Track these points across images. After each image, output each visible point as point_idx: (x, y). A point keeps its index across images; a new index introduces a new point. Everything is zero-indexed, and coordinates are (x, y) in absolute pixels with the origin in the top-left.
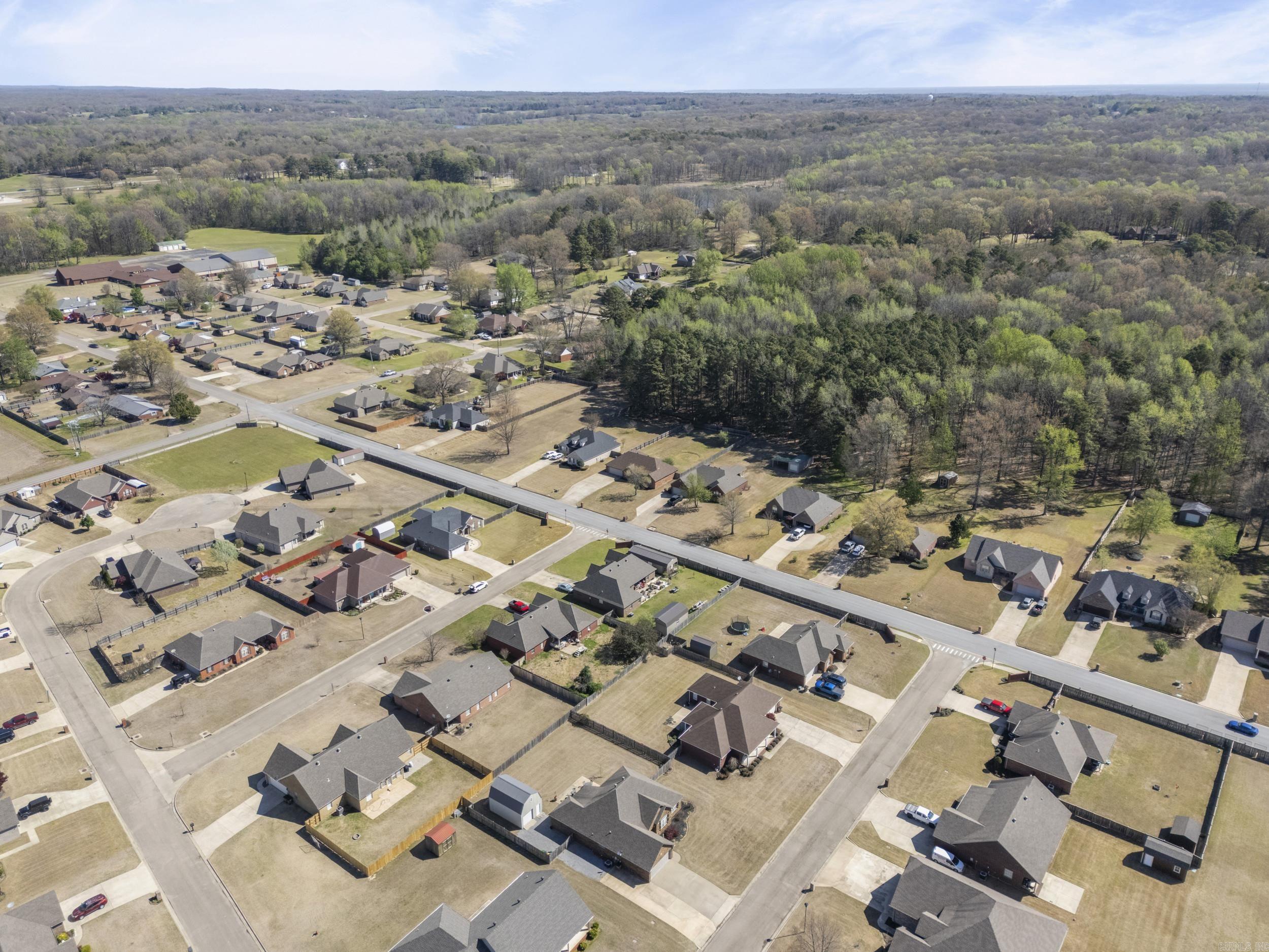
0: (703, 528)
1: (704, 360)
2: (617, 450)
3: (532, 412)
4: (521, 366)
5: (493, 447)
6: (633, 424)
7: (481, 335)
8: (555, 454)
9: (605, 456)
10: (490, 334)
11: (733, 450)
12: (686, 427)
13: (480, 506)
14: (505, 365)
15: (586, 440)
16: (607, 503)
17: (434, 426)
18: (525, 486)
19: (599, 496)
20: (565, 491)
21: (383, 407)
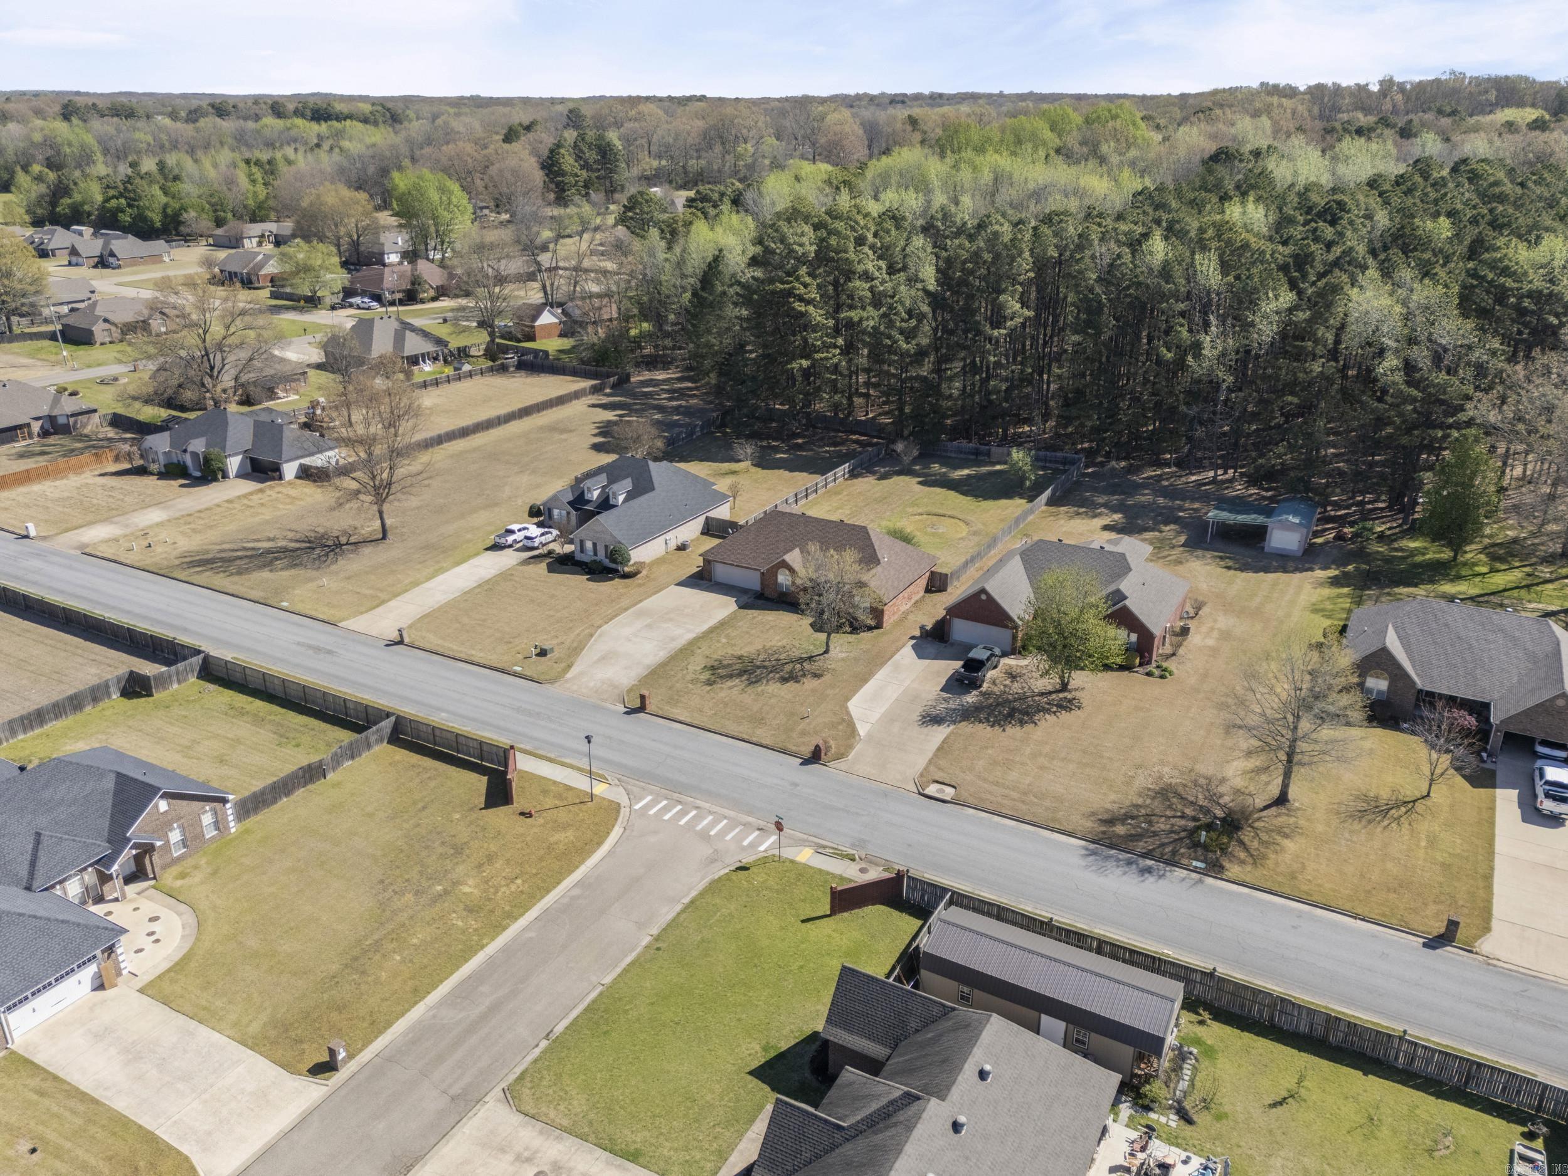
0: (1144, 781)
1: (929, 274)
2: (722, 512)
3: (464, 432)
4: (439, 342)
5: (338, 523)
6: (748, 449)
7: (357, 300)
8: (534, 531)
9: (690, 530)
10: (378, 298)
11: (1051, 502)
12: (899, 447)
13: (242, 729)
14: (399, 340)
15: (627, 484)
16: (732, 690)
17: (174, 471)
18: (432, 640)
19: (697, 663)
20: (576, 650)
21: (45, 433)
